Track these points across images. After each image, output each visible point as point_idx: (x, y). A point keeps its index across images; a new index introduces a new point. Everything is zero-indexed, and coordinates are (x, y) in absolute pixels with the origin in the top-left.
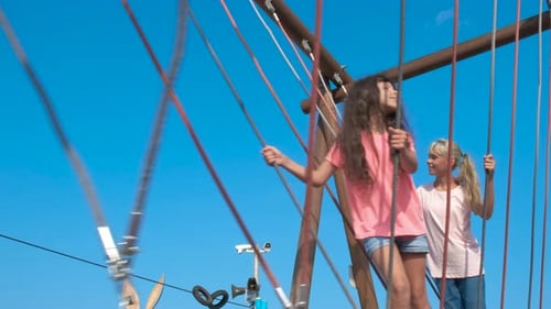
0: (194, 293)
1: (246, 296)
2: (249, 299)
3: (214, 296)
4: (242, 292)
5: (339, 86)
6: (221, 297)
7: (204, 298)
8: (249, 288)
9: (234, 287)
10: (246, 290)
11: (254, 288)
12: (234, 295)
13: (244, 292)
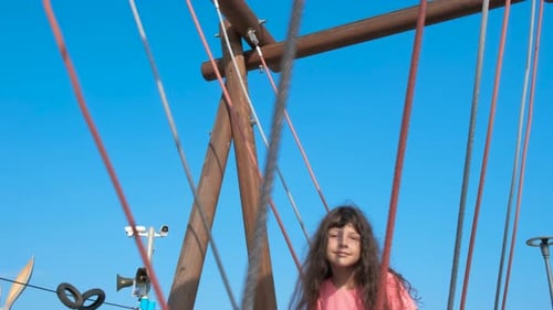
0: (59, 292)
1: (133, 288)
2: (137, 293)
3: (86, 296)
4: (129, 284)
5: (254, 47)
6: (95, 298)
8: (138, 279)
9: (119, 278)
10: (135, 282)
11: (144, 280)
12: (120, 287)
13: (132, 284)
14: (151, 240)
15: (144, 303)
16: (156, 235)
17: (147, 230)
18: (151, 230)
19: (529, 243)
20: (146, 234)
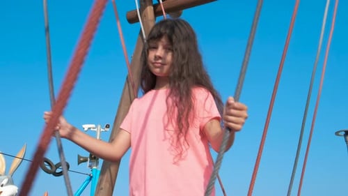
1: (88, 163)
2: (90, 166)
3: (57, 166)
4: (85, 161)
5: (159, 1)
7: (49, 168)
8: (91, 157)
9: (79, 157)
10: (89, 159)
11: (95, 158)
12: (80, 162)
13: (87, 161)
14: (99, 133)
15: (94, 171)
16: (102, 130)
17: (97, 127)
18: (99, 127)
19: (337, 133)
20: (96, 130)
